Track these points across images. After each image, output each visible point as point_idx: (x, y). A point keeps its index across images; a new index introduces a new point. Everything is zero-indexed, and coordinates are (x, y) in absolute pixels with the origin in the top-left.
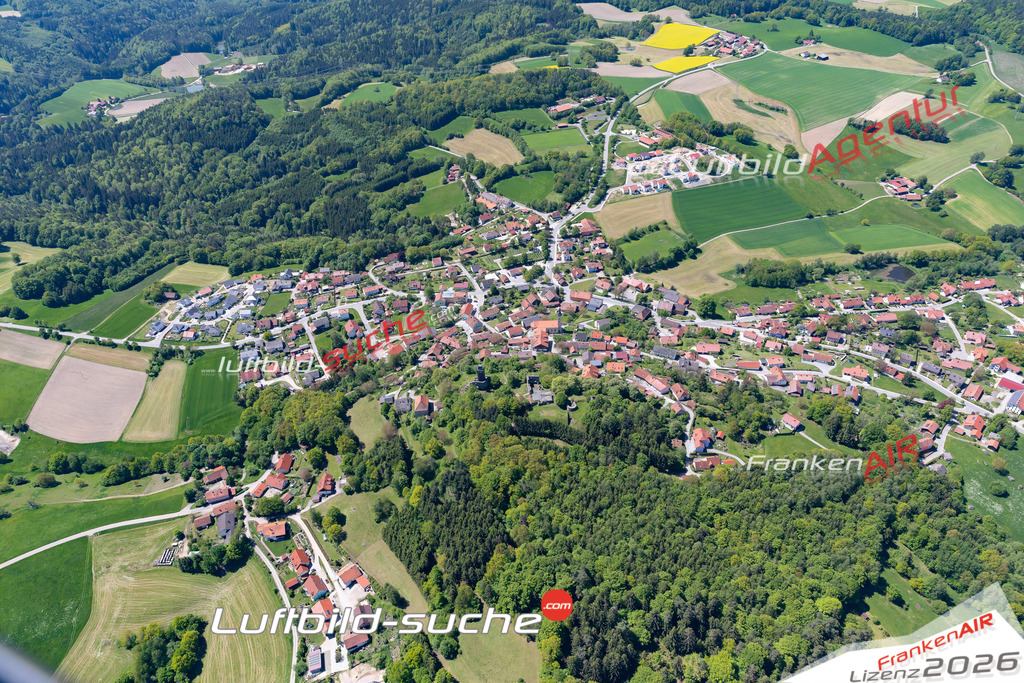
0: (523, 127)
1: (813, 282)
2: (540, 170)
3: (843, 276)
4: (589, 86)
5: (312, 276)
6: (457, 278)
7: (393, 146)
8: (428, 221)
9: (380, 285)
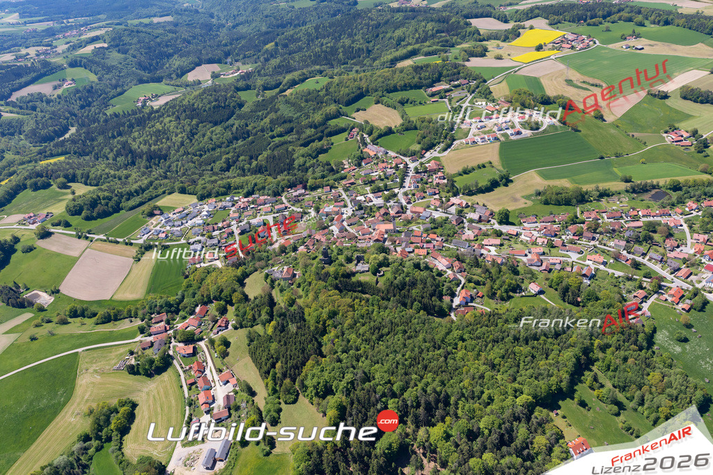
0: (407, 102)
1: (591, 201)
2: (410, 130)
3: (615, 198)
4: (459, 73)
5: (246, 200)
6: (338, 199)
7: (318, 117)
8: (328, 164)
9: (287, 204)
